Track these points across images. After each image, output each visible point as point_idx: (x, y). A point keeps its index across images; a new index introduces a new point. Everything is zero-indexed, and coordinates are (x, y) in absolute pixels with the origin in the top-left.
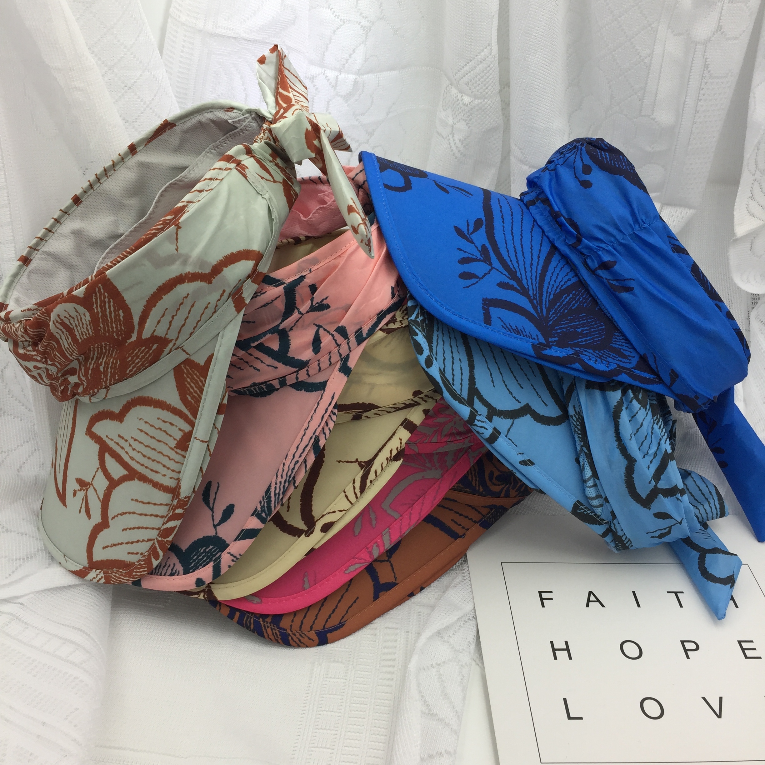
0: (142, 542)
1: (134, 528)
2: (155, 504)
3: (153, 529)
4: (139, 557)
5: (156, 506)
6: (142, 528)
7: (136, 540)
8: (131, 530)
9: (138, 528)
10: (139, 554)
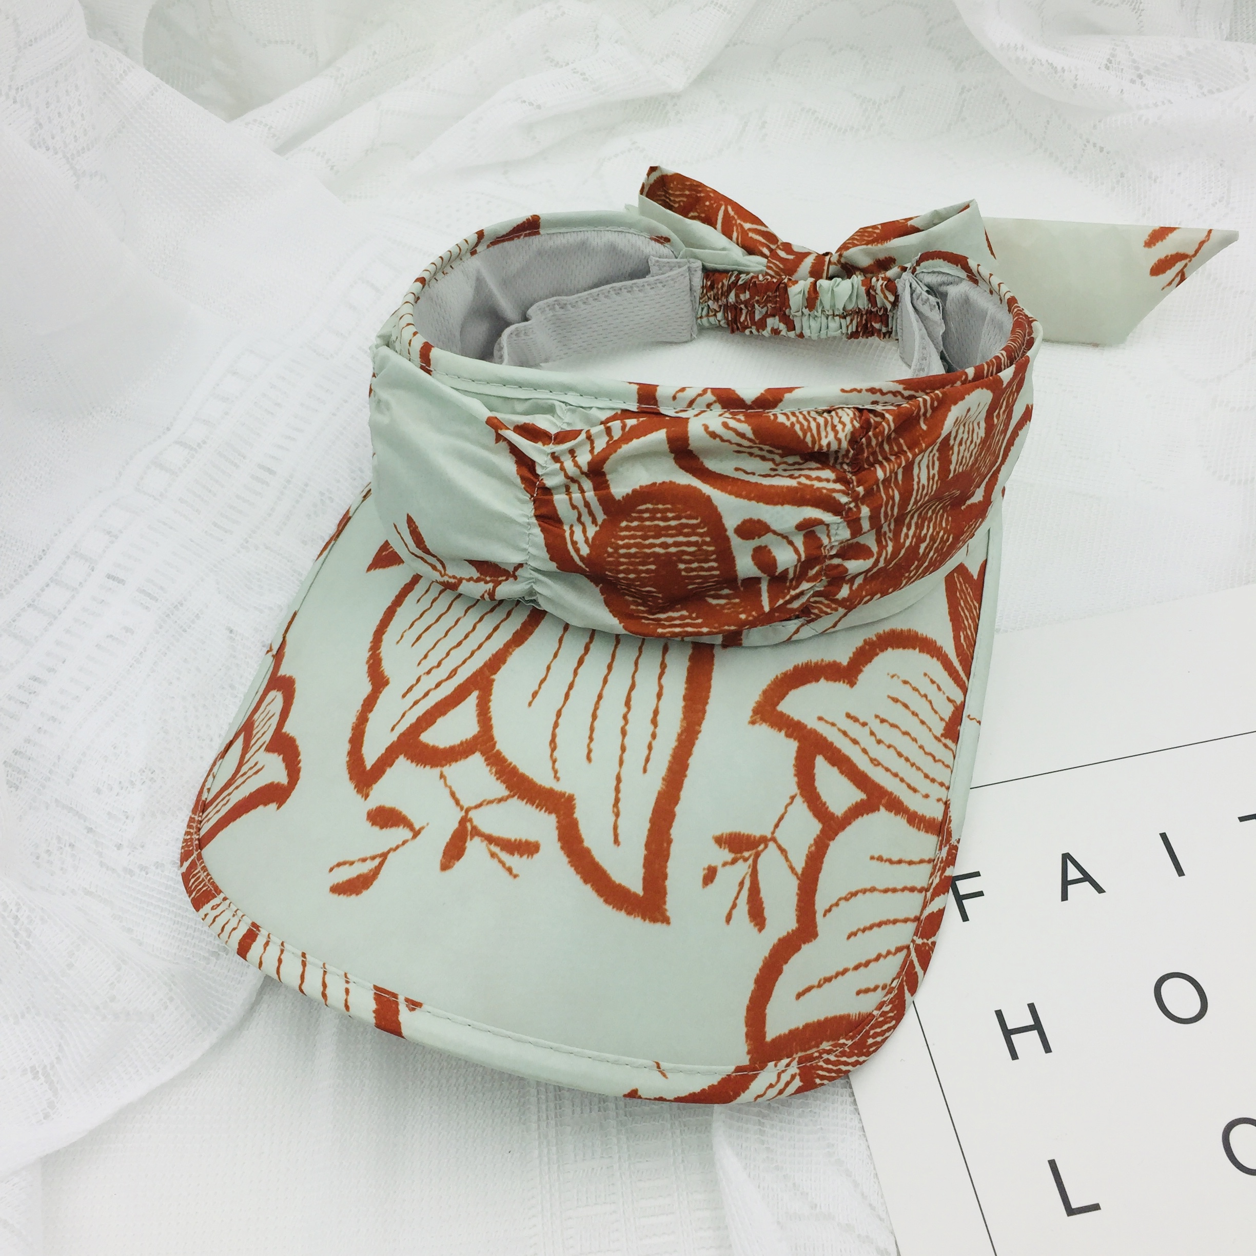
0: (886, 957)
1: (871, 927)
2: (911, 863)
3: (906, 921)
4: (878, 996)
5: (913, 866)
6: (887, 922)
7: (874, 956)
8: (867, 932)
9: (880, 925)
10: (880, 989)
